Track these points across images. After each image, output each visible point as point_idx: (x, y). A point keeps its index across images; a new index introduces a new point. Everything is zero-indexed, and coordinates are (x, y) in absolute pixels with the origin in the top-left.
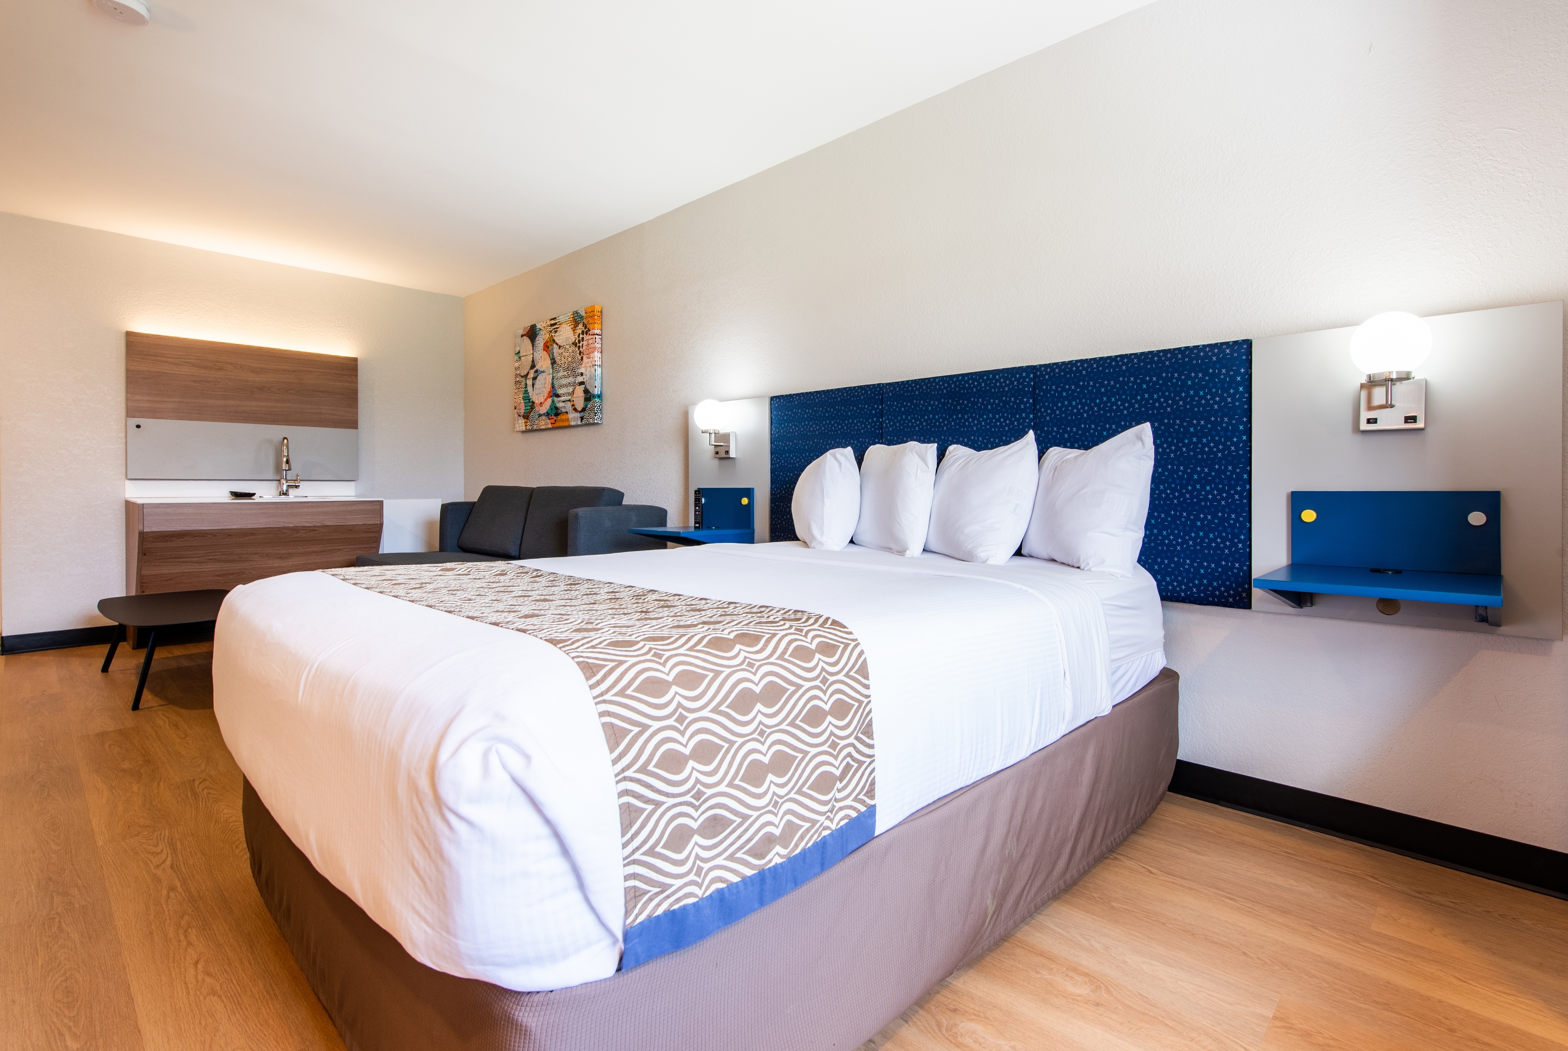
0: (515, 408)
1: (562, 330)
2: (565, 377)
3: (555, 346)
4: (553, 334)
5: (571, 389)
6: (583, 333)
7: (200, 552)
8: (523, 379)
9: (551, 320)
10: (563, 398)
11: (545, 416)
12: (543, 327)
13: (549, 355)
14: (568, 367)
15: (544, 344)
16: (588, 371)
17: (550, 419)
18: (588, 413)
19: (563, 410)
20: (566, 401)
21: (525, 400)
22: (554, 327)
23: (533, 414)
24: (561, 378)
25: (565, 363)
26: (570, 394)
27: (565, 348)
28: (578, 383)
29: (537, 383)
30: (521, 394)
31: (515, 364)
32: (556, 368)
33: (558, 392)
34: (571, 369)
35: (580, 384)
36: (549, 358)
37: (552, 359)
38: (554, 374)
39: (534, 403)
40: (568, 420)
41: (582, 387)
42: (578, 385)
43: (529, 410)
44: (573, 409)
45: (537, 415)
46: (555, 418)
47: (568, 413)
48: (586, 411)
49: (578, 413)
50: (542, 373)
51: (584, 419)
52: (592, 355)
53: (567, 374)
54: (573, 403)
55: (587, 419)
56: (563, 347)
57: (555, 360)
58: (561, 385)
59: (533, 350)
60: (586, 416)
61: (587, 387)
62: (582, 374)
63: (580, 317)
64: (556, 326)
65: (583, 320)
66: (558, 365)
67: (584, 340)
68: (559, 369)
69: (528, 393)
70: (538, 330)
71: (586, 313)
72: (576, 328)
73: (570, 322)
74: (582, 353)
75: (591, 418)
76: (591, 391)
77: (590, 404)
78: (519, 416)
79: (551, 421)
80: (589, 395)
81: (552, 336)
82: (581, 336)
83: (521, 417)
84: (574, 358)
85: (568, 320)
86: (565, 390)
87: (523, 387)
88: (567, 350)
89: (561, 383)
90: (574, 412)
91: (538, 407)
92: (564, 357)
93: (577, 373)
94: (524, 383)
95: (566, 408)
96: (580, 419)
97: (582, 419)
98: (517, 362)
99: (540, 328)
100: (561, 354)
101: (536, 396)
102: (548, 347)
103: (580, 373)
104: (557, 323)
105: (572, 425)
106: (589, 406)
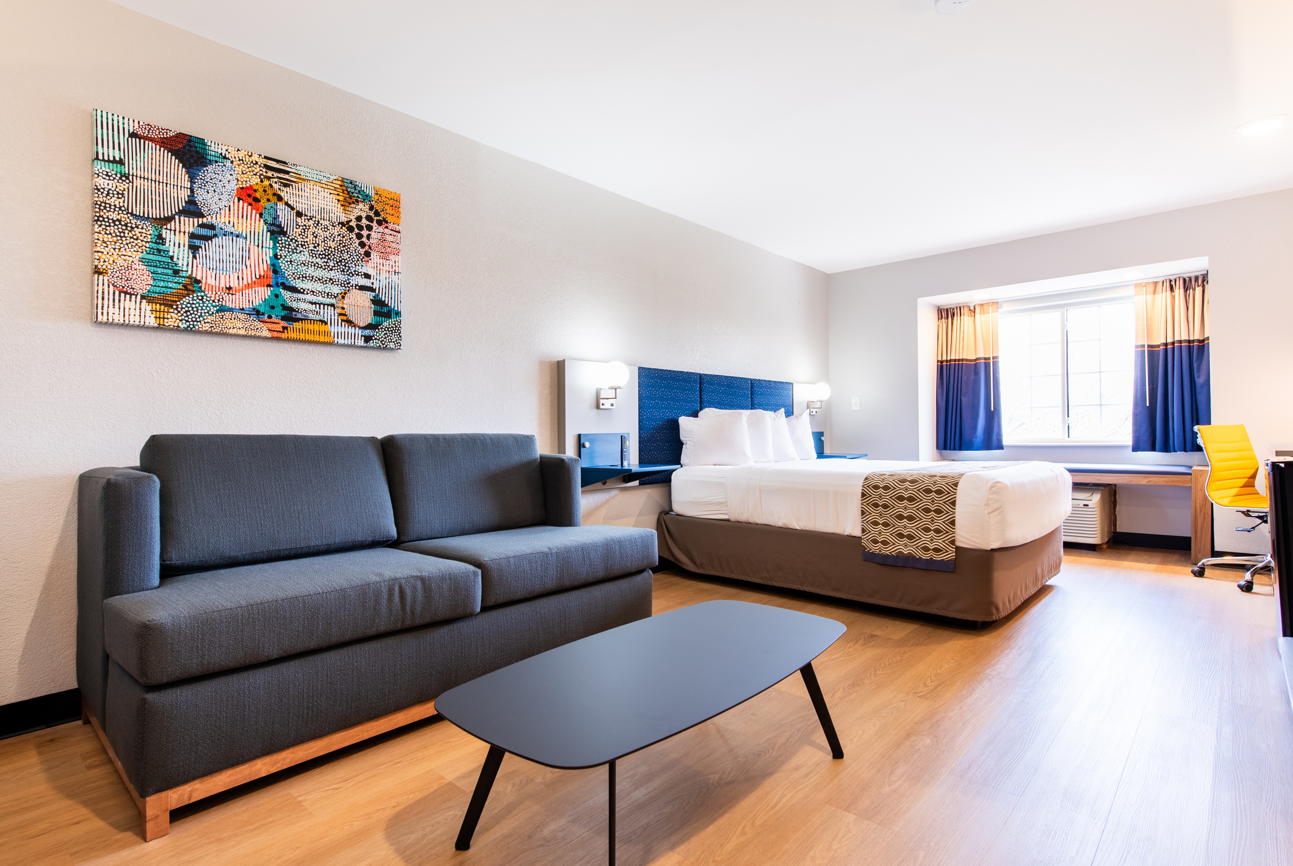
0: (99, 273)
1: (307, 190)
2: (316, 266)
3: (281, 206)
4: (276, 186)
6: (369, 219)
8: (147, 226)
9: (266, 158)
10: (310, 297)
11: (248, 314)
12: (237, 159)
13: (261, 215)
14: (327, 254)
15: (242, 188)
16: (383, 277)
17: (266, 322)
18: (383, 333)
19: (311, 316)
20: (321, 304)
21: (154, 266)
22: (279, 175)
23: (195, 302)
24: (304, 265)
25: (318, 245)
26: (333, 297)
27: (318, 222)
28: (356, 285)
29: (213, 249)
30: (132, 250)
31: (97, 180)
32: (287, 243)
33: (294, 284)
34: (335, 259)
35: (363, 288)
36: (262, 220)
37: (273, 224)
38: (278, 251)
39: (199, 282)
40: (327, 334)
41: (369, 295)
42: (356, 288)
43: (174, 291)
44: (342, 320)
45: (214, 307)
46: (284, 324)
47: (326, 324)
48: (379, 329)
49: (357, 328)
50: (235, 238)
51: (373, 340)
52: (392, 257)
53: (325, 264)
54: (343, 312)
55: (381, 342)
56: (311, 219)
57: (285, 230)
58: (304, 276)
59: (192, 182)
60: (380, 337)
61: (380, 296)
62: (367, 276)
63: (362, 193)
64: (286, 176)
65: (370, 201)
66: (294, 241)
67: (373, 230)
68: (298, 248)
69: (172, 258)
70: (213, 153)
71: (377, 194)
72: (350, 204)
73: (333, 188)
74: (367, 247)
75: (390, 340)
76: (392, 304)
77: (388, 322)
78: (120, 292)
79: (270, 326)
80: (385, 310)
81: (271, 186)
82: (364, 222)
83: (133, 297)
84: (344, 246)
85: (328, 183)
86: (318, 287)
87: (142, 238)
88: (323, 227)
89: (304, 272)
90: (347, 326)
91: (214, 293)
92: (315, 235)
93: (355, 271)
94: (148, 233)
95: (322, 314)
96: (363, 338)
97: (367, 339)
98: (107, 178)
99: (221, 154)
100: (304, 227)
101: (209, 273)
102: (257, 200)
103: (363, 273)
104: (290, 172)
105: (339, 342)
106: (385, 324)
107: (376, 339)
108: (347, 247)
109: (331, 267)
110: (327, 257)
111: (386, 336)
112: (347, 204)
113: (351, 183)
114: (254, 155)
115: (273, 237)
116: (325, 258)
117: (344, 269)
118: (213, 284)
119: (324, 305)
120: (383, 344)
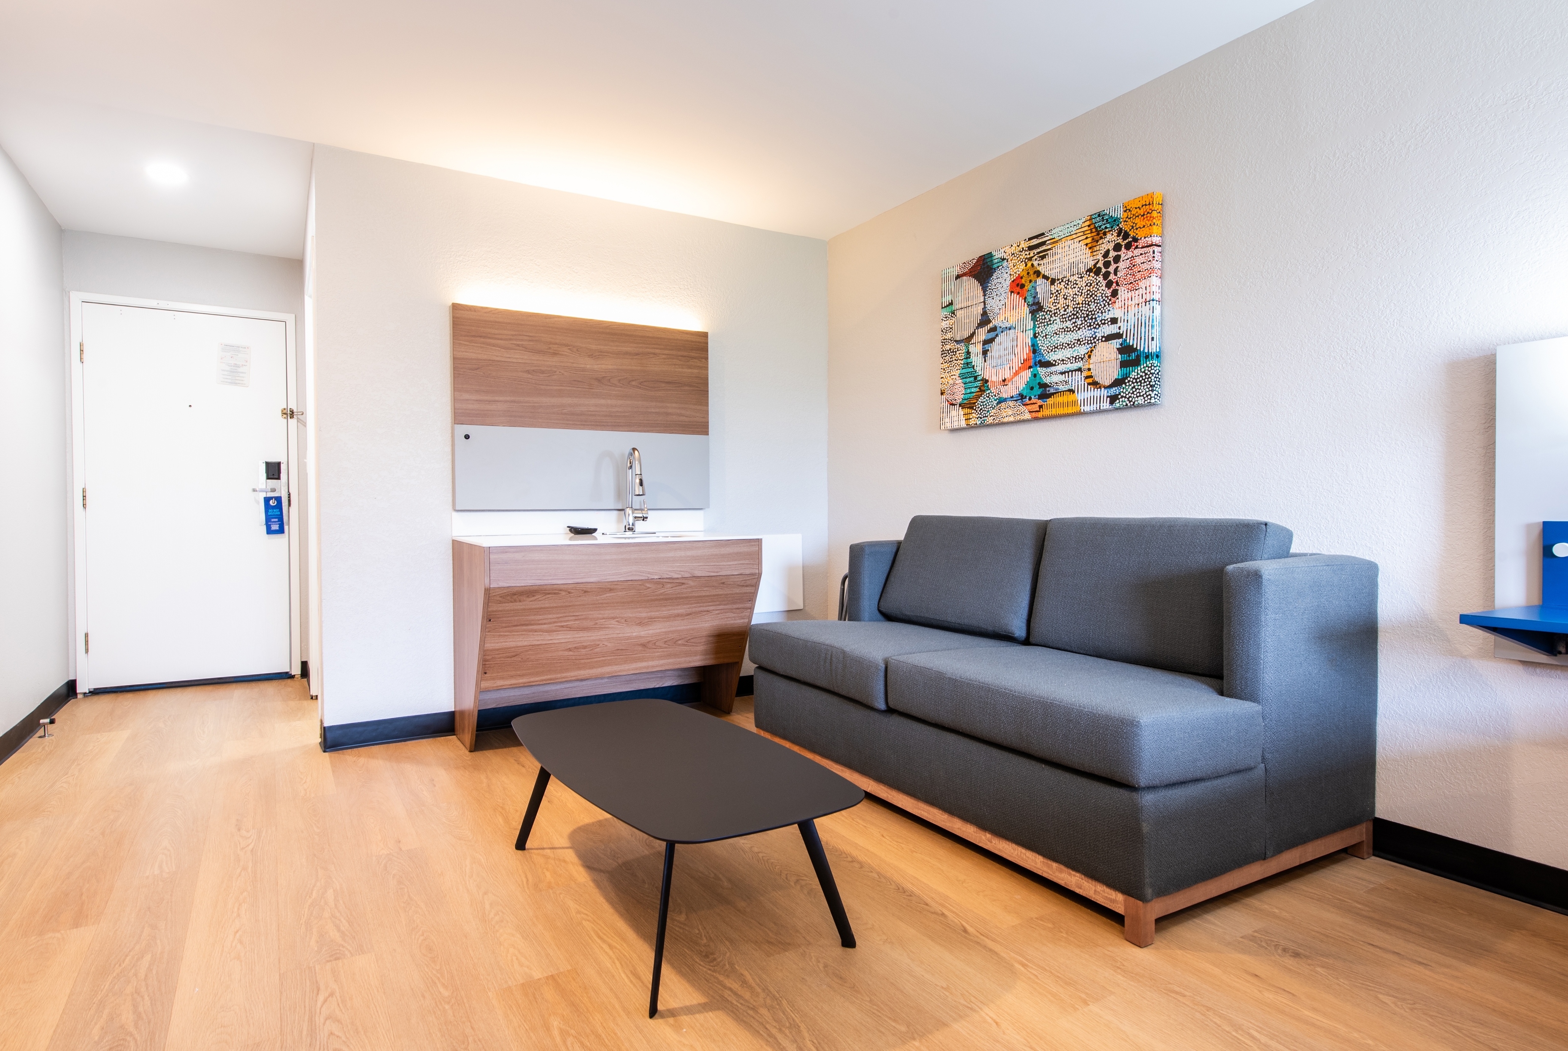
0: (942, 394)
1: (1060, 251)
2: (1067, 330)
3: (1040, 281)
4: (1035, 263)
5: (1082, 350)
6: (1117, 248)
7: (550, 616)
8: (962, 347)
9: (1030, 239)
10: (1061, 368)
11: (1015, 401)
12: (1011, 255)
13: (1025, 299)
14: (1075, 313)
15: (1013, 281)
16: (1131, 314)
17: (1027, 405)
18: (1131, 387)
19: (1062, 388)
20: (1070, 371)
21: (966, 378)
22: (1039, 250)
23: (985, 400)
24: (1057, 334)
25: (1068, 306)
26: (1080, 359)
27: (1068, 280)
28: (1102, 337)
29: (995, 349)
30: (955, 370)
31: (942, 324)
32: (1043, 318)
33: (1048, 359)
34: (1083, 316)
35: (1109, 338)
36: (1026, 304)
37: (1034, 304)
38: (1037, 329)
39: (987, 381)
40: (1074, 403)
41: (1116, 343)
42: (1102, 341)
43: (974, 394)
44: (1089, 384)
45: (995, 400)
46: (1040, 402)
47: (1074, 392)
48: (1125, 384)
49: (1103, 389)
50: (1008, 331)
51: (1119, 399)
52: (1142, 284)
53: (1073, 325)
54: (1089, 374)
55: (1128, 399)
56: (1062, 281)
57: (1042, 305)
58: (1056, 346)
59: (985, 295)
60: (1127, 393)
61: (1128, 341)
62: (1114, 321)
63: (1109, 221)
64: (1044, 248)
65: (1118, 225)
66: (1048, 312)
67: (1121, 260)
68: (1051, 319)
69: (973, 367)
70: (996, 261)
71: (1125, 211)
72: (1097, 241)
73: (1082, 234)
74: (1114, 284)
75: (1138, 394)
76: (1141, 347)
77: (1136, 371)
78: (950, 405)
79: (1030, 407)
80: (1133, 356)
81: (1032, 265)
82: (1112, 254)
83: (956, 406)
84: (1091, 296)
85: (1078, 231)
86: (1067, 353)
87: (960, 358)
88: (1072, 284)
89: (1056, 342)
90: (1092, 389)
91: (995, 388)
92: (1065, 297)
93: (1101, 321)
94: (963, 352)
95: (1070, 383)
96: (1108, 399)
97: (1113, 399)
98: (946, 319)
99: (1001, 258)
100: (1057, 293)
101: (993, 370)
102: (1023, 286)
103: (1109, 320)
104: (1046, 241)
105: (1085, 410)
106: (1133, 375)
107: (1122, 397)
108: (1093, 296)
109: (1078, 326)
110: (1075, 317)
111: (1134, 390)
112: (1095, 244)
113: (1099, 216)
114: (1021, 243)
115: (1033, 316)
116: (1074, 318)
117: (1090, 323)
118: (995, 380)
119: (1072, 371)
120: (1130, 402)
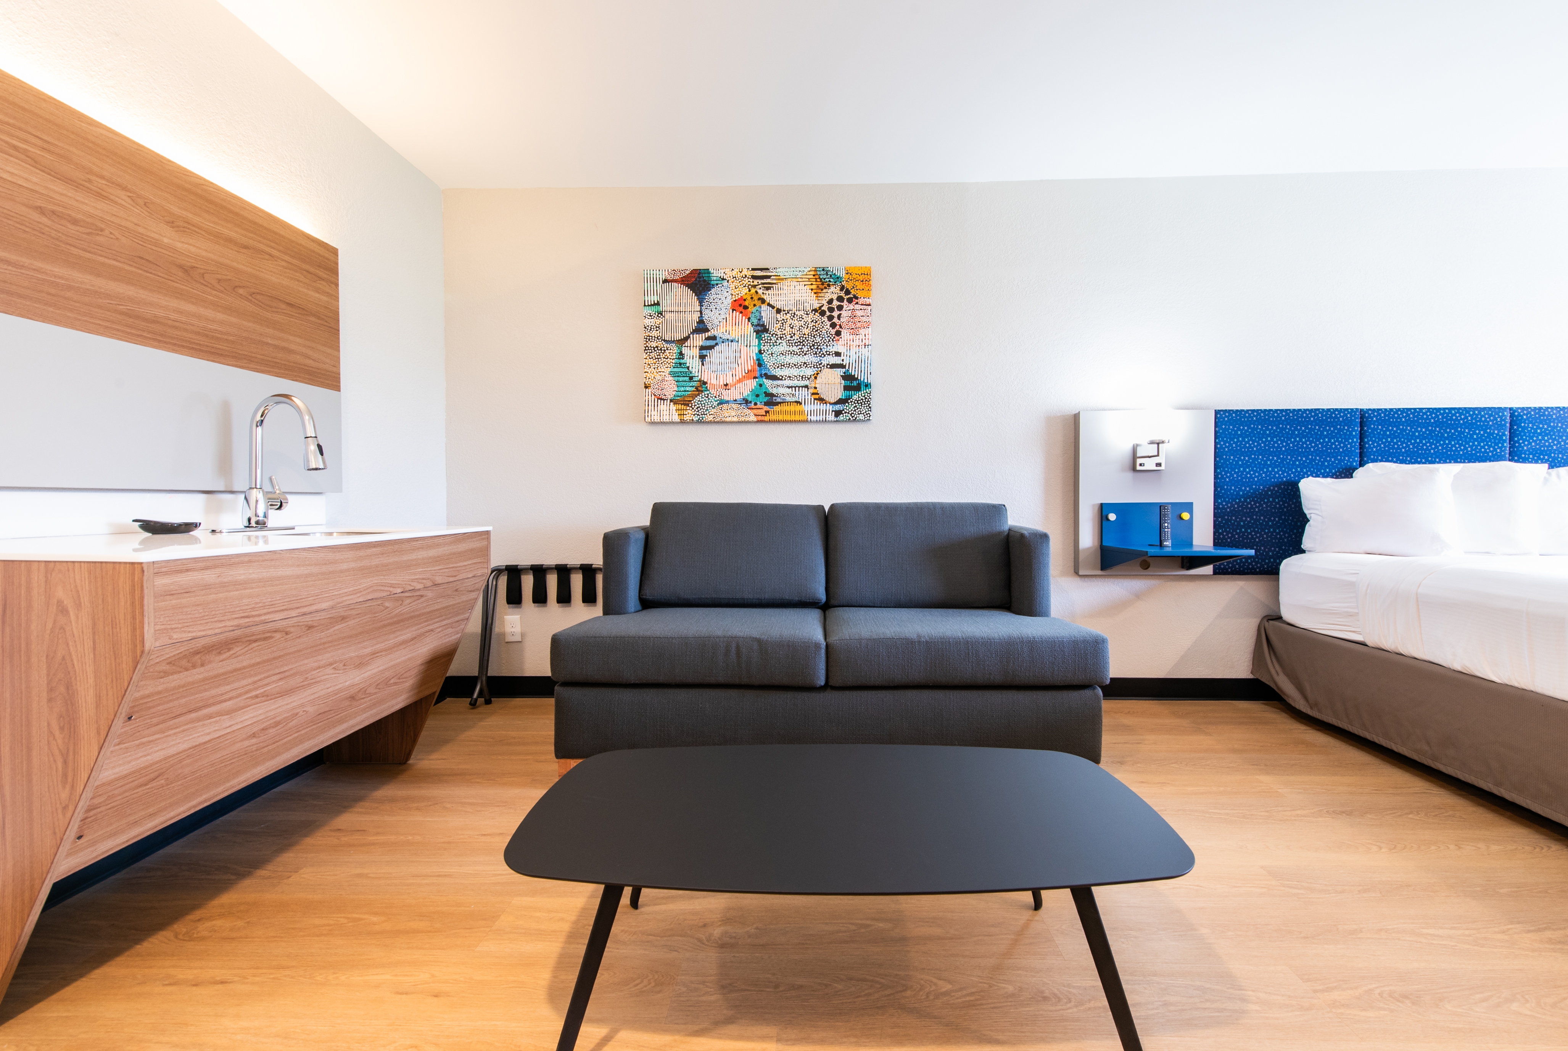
0: (646, 387)
1: (785, 287)
2: (793, 353)
3: (764, 307)
4: (760, 292)
5: (809, 372)
6: (840, 299)
8: (672, 347)
9: (753, 269)
10: (788, 383)
11: (739, 404)
12: (732, 277)
13: (749, 319)
14: (801, 341)
15: (735, 301)
16: (852, 352)
17: (753, 409)
18: (853, 406)
19: (788, 399)
20: (797, 386)
21: (678, 376)
22: (763, 281)
23: (703, 399)
24: (783, 354)
25: (794, 334)
26: (806, 379)
27: (794, 314)
28: (827, 365)
29: (714, 356)
30: (665, 367)
31: (644, 321)
32: (769, 338)
33: (774, 373)
34: (809, 344)
35: (833, 366)
36: (750, 323)
37: (758, 325)
38: (762, 347)
39: (705, 383)
40: (801, 413)
41: (840, 372)
42: (827, 368)
43: (690, 393)
44: (815, 399)
45: (716, 401)
46: (766, 408)
47: (801, 404)
48: (848, 403)
49: (828, 405)
50: (730, 343)
51: (843, 414)
52: (862, 331)
53: (800, 350)
54: (815, 391)
55: (851, 414)
56: (788, 313)
57: (767, 327)
58: (783, 364)
59: (701, 306)
60: (850, 410)
61: (850, 372)
62: (838, 354)
63: (833, 277)
64: (768, 281)
65: (841, 282)
66: (774, 335)
67: (844, 309)
68: (777, 341)
69: (688, 368)
70: (715, 278)
71: (847, 274)
72: (822, 290)
73: (807, 280)
74: (838, 327)
75: (859, 412)
76: (862, 377)
77: (857, 395)
78: (658, 399)
79: (756, 411)
80: (855, 383)
81: (756, 292)
82: (836, 303)
83: (666, 401)
84: (816, 331)
85: (803, 277)
86: (794, 372)
87: (670, 357)
88: (798, 317)
89: (783, 361)
90: (819, 403)
91: (716, 390)
92: (791, 326)
93: (826, 352)
94: (674, 352)
95: (797, 396)
96: (833, 413)
97: (838, 413)
98: (650, 318)
99: (720, 277)
100: (783, 321)
101: (712, 374)
102: (746, 308)
103: (833, 352)
104: (771, 276)
105: (812, 420)
106: (855, 397)
107: (846, 413)
108: (819, 331)
109: (805, 352)
110: (802, 344)
111: (856, 408)
112: (820, 291)
113: (823, 270)
114: (744, 270)
115: (758, 335)
116: (800, 345)
117: (816, 352)
118: (715, 383)
119: (799, 387)
120: (852, 417)
